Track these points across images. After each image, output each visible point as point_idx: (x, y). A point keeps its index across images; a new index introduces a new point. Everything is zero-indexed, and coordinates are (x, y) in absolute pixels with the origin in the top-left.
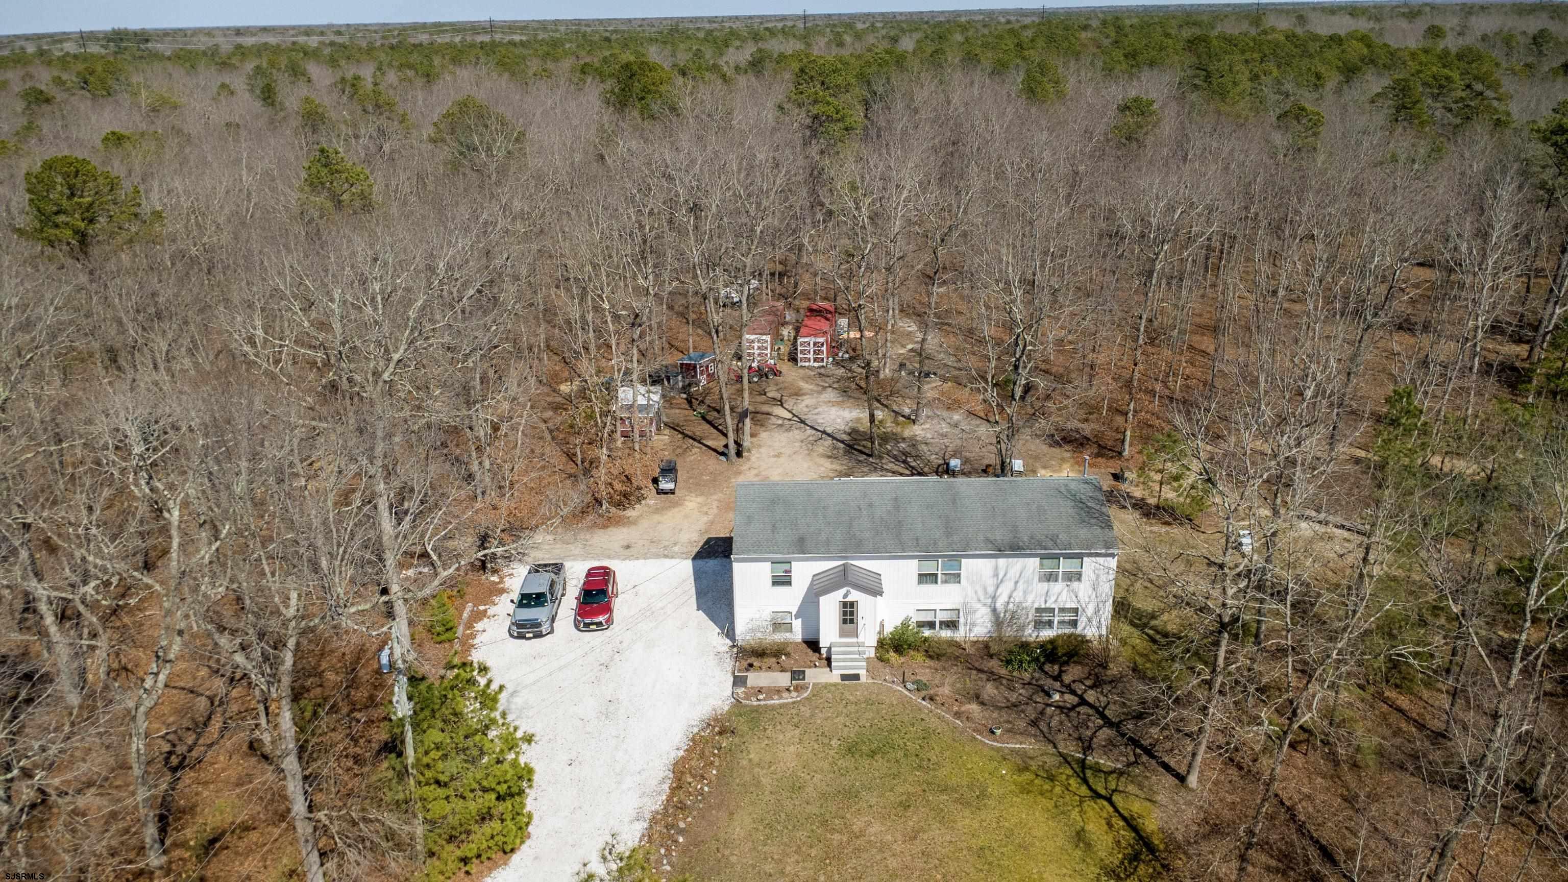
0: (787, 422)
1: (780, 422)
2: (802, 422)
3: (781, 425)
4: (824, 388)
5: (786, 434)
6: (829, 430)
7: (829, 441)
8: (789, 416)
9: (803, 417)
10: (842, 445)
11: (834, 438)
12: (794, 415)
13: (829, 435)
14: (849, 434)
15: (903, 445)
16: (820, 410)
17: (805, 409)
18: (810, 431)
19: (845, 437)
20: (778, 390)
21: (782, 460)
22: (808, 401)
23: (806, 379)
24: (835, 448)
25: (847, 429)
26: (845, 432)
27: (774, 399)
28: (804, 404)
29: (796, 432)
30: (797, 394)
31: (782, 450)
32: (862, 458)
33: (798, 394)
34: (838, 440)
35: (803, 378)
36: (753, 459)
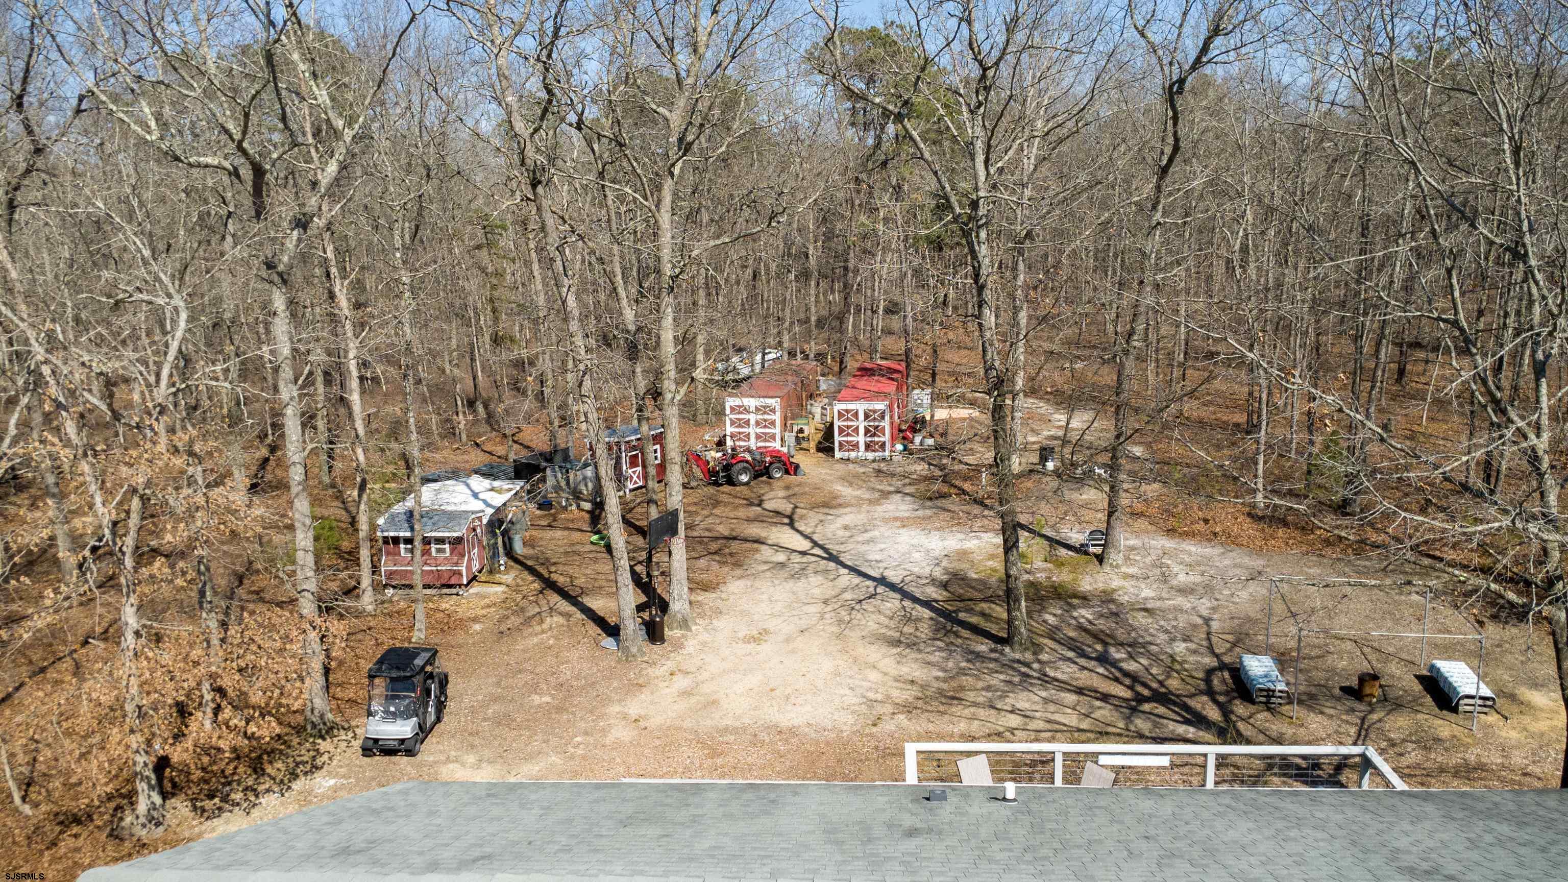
0: (796, 558)
1: (781, 557)
2: (832, 557)
3: (782, 565)
4: (885, 495)
5: (791, 584)
6: (894, 576)
7: (892, 603)
8: (805, 545)
9: (834, 548)
10: (927, 613)
11: (906, 595)
12: (815, 544)
13: (892, 587)
14: (945, 586)
15: (1085, 614)
16: (876, 533)
17: (841, 533)
18: (846, 579)
19: (933, 593)
20: (787, 498)
21: (765, 648)
22: (850, 517)
23: (848, 480)
24: (908, 619)
25: (938, 573)
26: (933, 581)
27: (777, 513)
28: (840, 522)
29: (815, 580)
30: (826, 505)
31: (771, 624)
32: (983, 646)
33: (829, 504)
34: (915, 600)
35: (843, 479)
36: (691, 645)
